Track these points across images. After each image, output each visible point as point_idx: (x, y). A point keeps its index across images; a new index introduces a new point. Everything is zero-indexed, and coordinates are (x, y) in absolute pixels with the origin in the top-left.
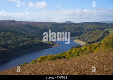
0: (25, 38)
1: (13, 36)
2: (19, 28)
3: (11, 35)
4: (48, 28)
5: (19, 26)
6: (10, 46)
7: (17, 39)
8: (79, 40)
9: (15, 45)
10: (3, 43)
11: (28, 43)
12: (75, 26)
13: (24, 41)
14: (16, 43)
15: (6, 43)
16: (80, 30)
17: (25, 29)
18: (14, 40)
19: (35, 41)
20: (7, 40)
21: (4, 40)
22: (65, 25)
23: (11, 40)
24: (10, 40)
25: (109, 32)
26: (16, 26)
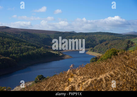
0: (28, 46)
1: (13, 43)
2: (17, 35)
3: (11, 42)
4: (51, 37)
5: (16, 34)
6: (12, 54)
7: (19, 46)
8: (93, 52)
9: (18, 53)
10: (2, 51)
11: (33, 52)
12: (84, 35)
13: (28, 49)
14: (19, 52)
15: (7, 50)
16: (91, 41)
17: (24, 37)
18: (16, 48)
19: (42, 51)
20: (7, 47)
21: (4, 47)
22: (71, 34)
23: (12, 47)
24: (10, 48)
25: (133, 42)
26: (12, 33)
